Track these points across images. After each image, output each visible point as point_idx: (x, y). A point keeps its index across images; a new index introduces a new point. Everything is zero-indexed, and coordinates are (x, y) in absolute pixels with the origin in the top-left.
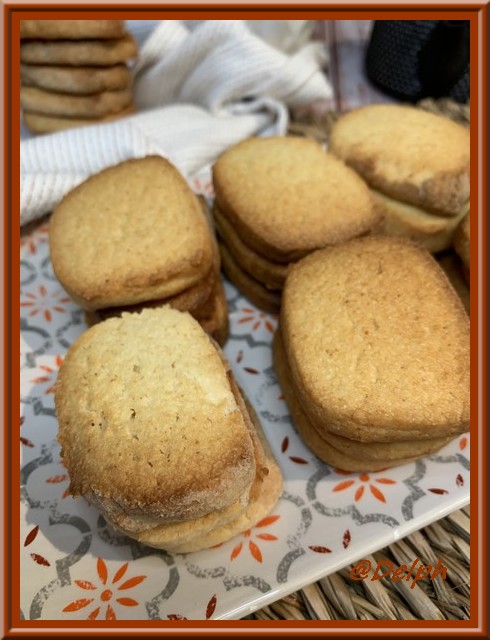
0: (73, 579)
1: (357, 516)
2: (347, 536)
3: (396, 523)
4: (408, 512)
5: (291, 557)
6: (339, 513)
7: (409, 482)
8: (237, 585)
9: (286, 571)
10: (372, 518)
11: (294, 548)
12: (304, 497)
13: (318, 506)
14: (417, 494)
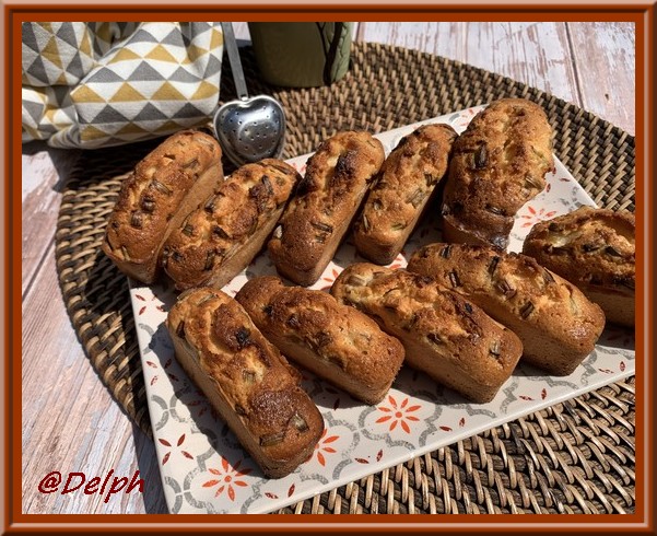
0: (208, 468)
1: (389, 441)
2: (380, 454)
3: (413, 447)
4: (422, 441)
5: (344, 464)
6: (378, 438)
7: (428, 420)
8: (308, 478)
9: (339, 473)
10: (398, 443)
11: (345, 458)
12: (357, 425)
13: (365, 432)
14: (431, 430)
